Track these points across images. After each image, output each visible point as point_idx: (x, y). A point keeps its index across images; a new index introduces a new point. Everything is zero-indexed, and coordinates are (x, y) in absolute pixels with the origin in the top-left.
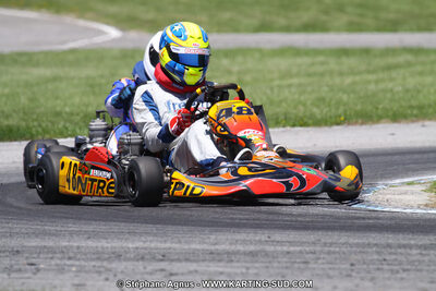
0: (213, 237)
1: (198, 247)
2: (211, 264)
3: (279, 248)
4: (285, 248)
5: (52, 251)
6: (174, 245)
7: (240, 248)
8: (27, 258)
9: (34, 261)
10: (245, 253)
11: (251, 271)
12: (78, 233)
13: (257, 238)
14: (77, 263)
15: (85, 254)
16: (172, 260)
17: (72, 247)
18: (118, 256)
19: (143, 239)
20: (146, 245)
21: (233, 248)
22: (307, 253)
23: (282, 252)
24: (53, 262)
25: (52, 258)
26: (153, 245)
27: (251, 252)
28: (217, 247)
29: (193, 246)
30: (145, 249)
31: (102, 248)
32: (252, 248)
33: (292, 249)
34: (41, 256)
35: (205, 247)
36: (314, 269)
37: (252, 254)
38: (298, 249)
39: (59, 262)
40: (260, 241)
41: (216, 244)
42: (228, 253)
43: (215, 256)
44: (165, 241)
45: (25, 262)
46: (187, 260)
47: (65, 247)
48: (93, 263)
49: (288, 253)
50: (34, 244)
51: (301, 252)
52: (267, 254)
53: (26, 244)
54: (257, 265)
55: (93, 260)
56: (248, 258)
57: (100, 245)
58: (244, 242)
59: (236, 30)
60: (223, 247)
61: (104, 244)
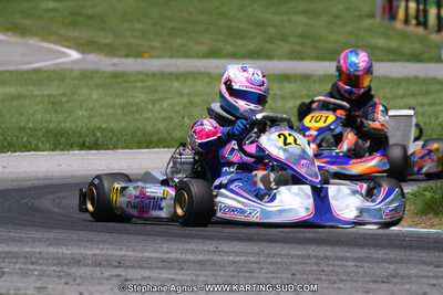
0: (165, 246)
1: (151, 255)
2: (163, 271)
3: (226, 258)
4: (231, 258)
5: (15, 256)
6: (129, 253)
7: (190, 257)
10: (194, 262)
11: (200, 278)
12: (40, 240)
13: (206, 248)
14: (39, 268)
15: (47, 259)
16: (128, 267)
17: (34, 253)
18: (78, 262)
19: (101, 246)
20: (103, 252)
21: (183, 256)
22: (252, 263)
23: (229, 262)
24: (17, 267)
25: (16, 263)
26: (109, 252)
27: (200, 261)
28: (169, 255)
29: (147, 254)
30: (102, 255)
31: (63, 254)
32: (201, 257)
33: (238, 259)
34: (6, 260)
35: (158, 255)
36: (258, 278)
37: (200, 263)
38: (243, 259)
39: (22, 266)
40: (208, 251)
41: (168, 253)
42: (179, 261)
43: (166, 264)
44: (121, 250)
46: (141, 267)
47: (28, 253)
48: (54, 268)
49: (234, 262)
51: (245, 262)
52: (214, 263)
54: (205, 273)
55: (54, 265)
56: (197, 267)
57: (60, 251)
58: (193, 251)
59: (187, 56)
60: (174, 255)
61: (63, 250)
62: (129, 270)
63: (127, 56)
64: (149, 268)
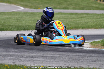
2: (43, 59)
4: (59, 56)
5: (8, 55)
6: (35, 55)
8: (3, 56)
9: (4, 57)
11: (51, 61)
12: (14, 51)
13: (53, 53)
14: (14, 58)
15: (15, 56)
16: (34, 58)
17: (12, 54)
18: (22, 57)
20: (29, 54)
21: (47, 55)
23: (58, 57)
24: (8, 58)
25: (8, 57)
26: (30, 54)
27: (51, 56)
29: (39, 55)
30: (28, 55)
31: (19, 55)
32: (51, 55)
33: (60, 56)
34: (6, 56)
35: (41, 55)
36: (65, 60)
38: (61, 56)
40: (53, 54)
41: (44, 54)
43: (43, 57)
44: (33, 54)
46: (37, 58)
47: (11, 54)
48: (17, 58)
50: (4, 53)
51: (62, 57)
52: (55, 57)
53: (3, 53)
54: (52, 59)
55: (17, 57)
57: (18, 54)
58: (50, 54)
60: (45, 55)
61: (19, 54)
62: (35, 58)
63: (35, 9)
64: (39, 58)
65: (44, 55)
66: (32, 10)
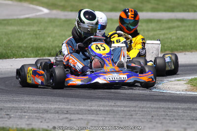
0: (90, 103)
1: (83, 108)
2: (89, 116)
3: (119, 109)
4: (122, 109)
5: (17, 109)
6: (72, 107)
7: (102, 108)
8: (5, 112)
9: (8, 113)
10: (104, 111)
11: (107, 119)
12: (29, 101)
13: (110, 104)
14: (28, 114)
15: (32, 110)
16: (71, 114)
17: (26, 107)
18: (47, 112)
19: (58, 104)
20: (59, 106)
21: (99, 108)
22: (132, 111)
23: (121, 111)
24: (17, 114)
25: (17, 112)
26: (62, 107)
27: (107, 110)
28: (91, 108)
29: (81, 107)
30: (59, 108)
31: (40, 108)
32: (107, 108)
33: (125, 109)
34: (12, 111)
36: (135, 118)
38: (128, 109)
39: (20, 114)
40: (111, 105)
41: (91, 106)
42: (96, 111)
43: (90, 112)
44: (68, 105)
45: (5, 114)
46: (78, 114)
47: (23, 107)
48: (35, 115)
49: (123, 111)
50: (9, 106)
51: (129, 111)
52: (114, 111)
53: (5, 106)
54: (109, 116)
55: (35, 113)
56: (105, 113)
57: (38, 106)
58: (104, 106)
60: (94, 108)
61: (40, 106)
62: (72, 115)
63: (71, 11)
64: (82, 114)
65: (92, 108)
66: (66, 13)
